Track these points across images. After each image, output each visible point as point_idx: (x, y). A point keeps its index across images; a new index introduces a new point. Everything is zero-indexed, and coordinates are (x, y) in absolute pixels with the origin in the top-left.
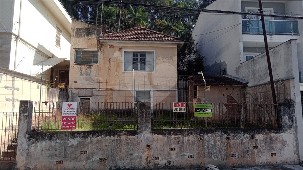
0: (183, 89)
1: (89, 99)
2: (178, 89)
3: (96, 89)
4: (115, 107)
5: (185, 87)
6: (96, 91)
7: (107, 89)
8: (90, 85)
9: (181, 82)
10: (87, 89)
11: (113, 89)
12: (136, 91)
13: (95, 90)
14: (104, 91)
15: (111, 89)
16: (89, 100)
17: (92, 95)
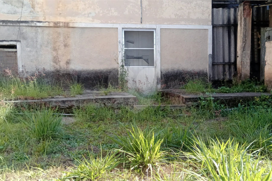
0: (223, 26)
1: (14, 47)
2: (214, 27)
3: (29, 24)
4: (77, 66)
5: (226, 22)
6: (30, 28)
7: (56, 25)
8: (15, 13)
9: (219, 11)
10: (9, 24)
11: (71, 25)
12: (124, 30)
13: (28, 26)
14: (48, 29)
15: (67, 26)
16: (14, 50)
17: (23, 37)
